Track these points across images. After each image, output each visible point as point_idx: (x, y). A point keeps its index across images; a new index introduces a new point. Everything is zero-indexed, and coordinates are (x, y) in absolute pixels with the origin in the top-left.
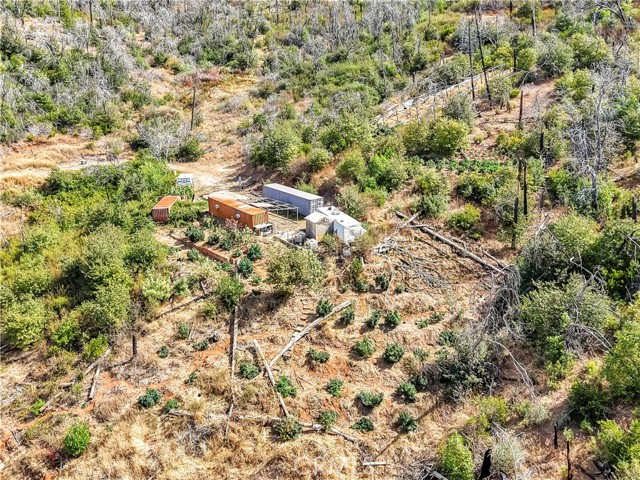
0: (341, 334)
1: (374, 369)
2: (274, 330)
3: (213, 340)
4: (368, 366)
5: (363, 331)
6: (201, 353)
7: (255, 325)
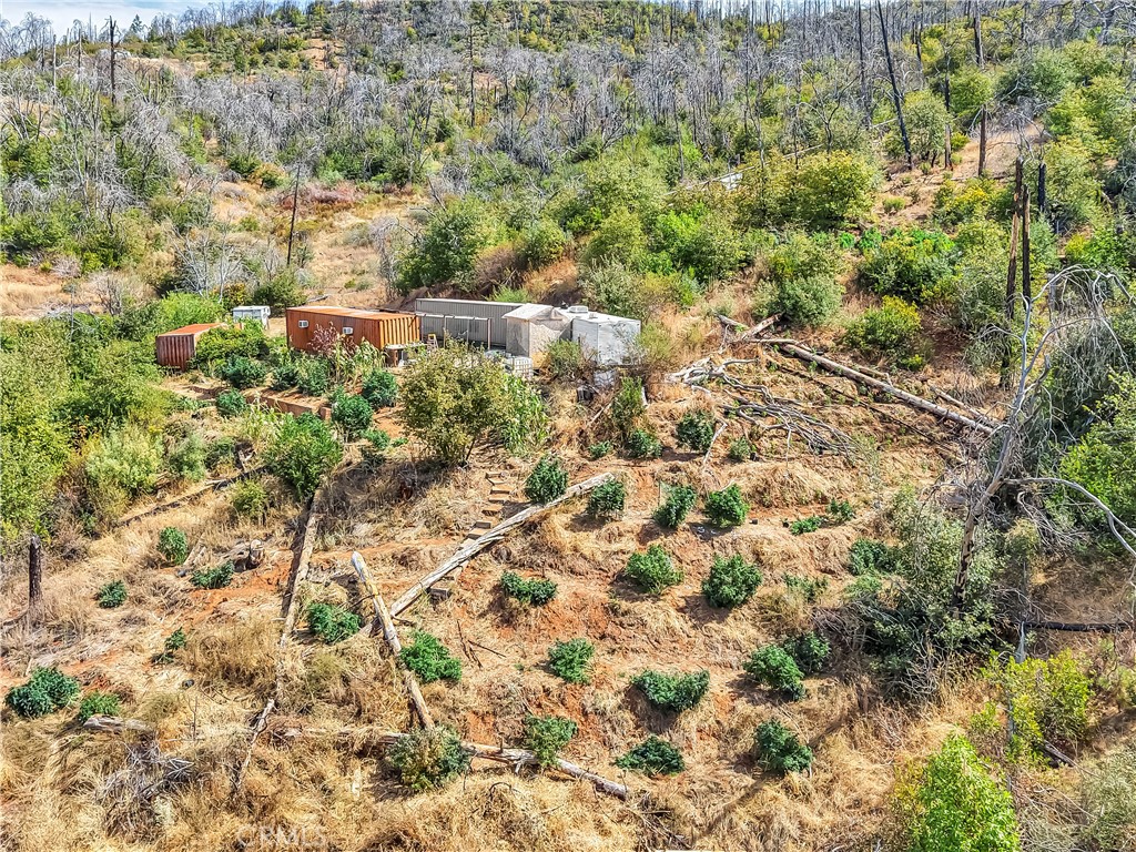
0: (589, 542)
1: (678, 622)
2: (411, 537)
3: (248, 564)
4: (660, 614)
5: (645, 535)
6: (210, 593)
7: (363, 529)
